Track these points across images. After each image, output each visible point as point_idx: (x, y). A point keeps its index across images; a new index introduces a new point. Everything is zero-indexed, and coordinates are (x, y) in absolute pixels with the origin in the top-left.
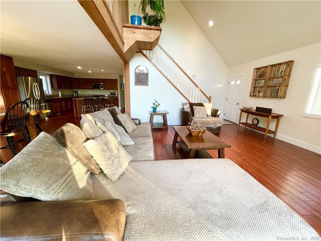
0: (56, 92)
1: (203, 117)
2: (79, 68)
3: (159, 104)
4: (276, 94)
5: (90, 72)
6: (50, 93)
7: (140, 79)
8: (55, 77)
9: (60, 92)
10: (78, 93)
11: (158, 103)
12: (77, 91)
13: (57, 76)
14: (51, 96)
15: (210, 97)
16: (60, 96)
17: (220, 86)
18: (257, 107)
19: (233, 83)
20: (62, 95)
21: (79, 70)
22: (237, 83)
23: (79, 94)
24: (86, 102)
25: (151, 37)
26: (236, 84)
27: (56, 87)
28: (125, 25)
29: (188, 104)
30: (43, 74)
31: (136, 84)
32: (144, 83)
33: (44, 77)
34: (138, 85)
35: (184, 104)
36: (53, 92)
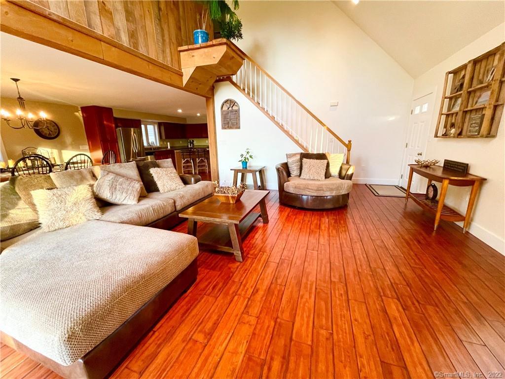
0: (165, 143)
1: (316, 178)
2: (180, 111)
3: (251, 157)
4: (477, 128)
5: (199, 115)
6: (158, 145)
7: (228, 120)
8: (163, 124)
9: (168, 143)
10: (193, 144)
11: (250, 154)
12: (193, 141)
13: (165, 124)
14: (158, 148)
15: (350, 142)
16: (169, 148)
17: (392, 118)
18: (445, 160)
19: (417, 111)
20: (170, 147)
21: (179, 113)
22: (423, 111)
23: (195, 145)
24: (183, 155)
25: (214, 58)
26: (423, 113)
27: (164, 137)
28: (180, 48)
29: (297, 155)
30: (151, 123)
31: (223, 128)
32: (233, 125)
33: (152, 126)
34: (225, 129)
35: (289, 156)
36: (162, 143)
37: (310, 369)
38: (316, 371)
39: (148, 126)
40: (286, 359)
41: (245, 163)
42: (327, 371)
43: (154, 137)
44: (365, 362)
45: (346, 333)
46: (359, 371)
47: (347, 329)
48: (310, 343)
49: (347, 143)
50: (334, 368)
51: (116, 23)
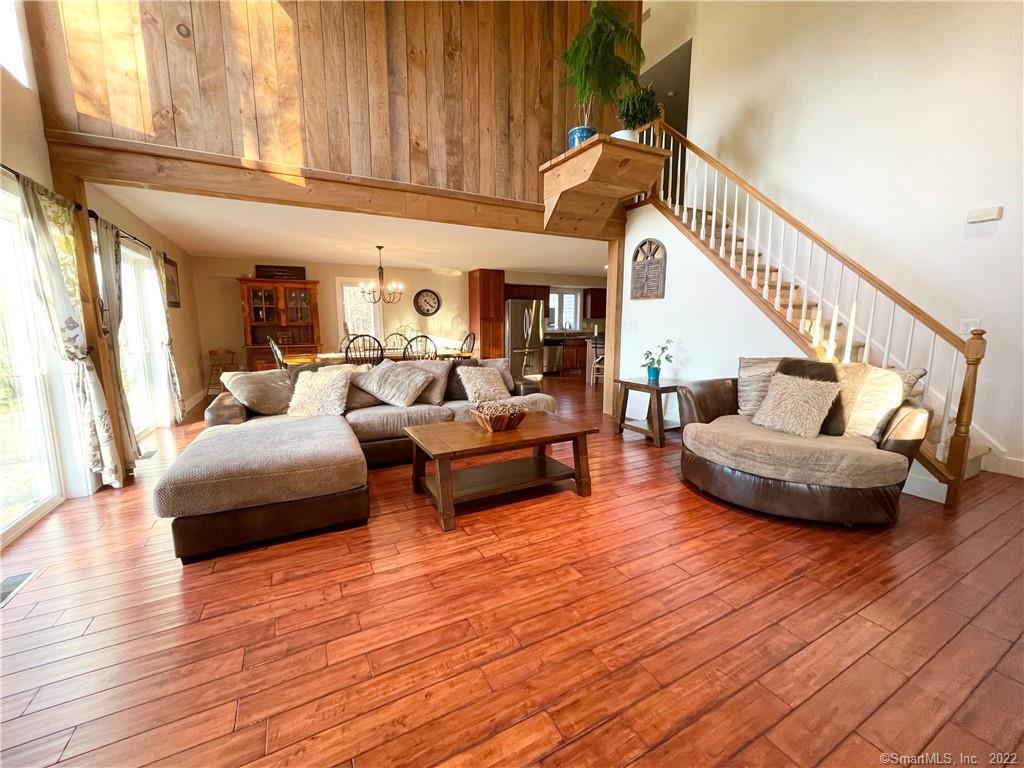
0: (592, 326)
3: (668, 358)
6: (578, 329)
7: (644, 280)
8: (591, 292)
9: (596, 326)
11: (666, 352)
13: (593, 291)
15: (977, 334)
20: (599, 333)
24: (596, 348)
25: (585, 171)
27: (589, 316)
28: (542, 168)
29: (770, 364)
30: (570, 291)
31: (634, 297)
32: (651, 291)
33: (573, 296)
34: (637, 298)
35: (745, 363)
36: (585, 325)
37: (284, 682)
38: (286, 688)
39: (565, 296)
40: (288, 652)
41: (655, 372)
42: (291, 700)
43: (573, 315)
44: (334, 739)
45: (385, 694)
46: (313, 737)
47: (395, 692)
48: (330, 663)
49: (966, 337)
50: (300, 706)
51: (431, 162)
